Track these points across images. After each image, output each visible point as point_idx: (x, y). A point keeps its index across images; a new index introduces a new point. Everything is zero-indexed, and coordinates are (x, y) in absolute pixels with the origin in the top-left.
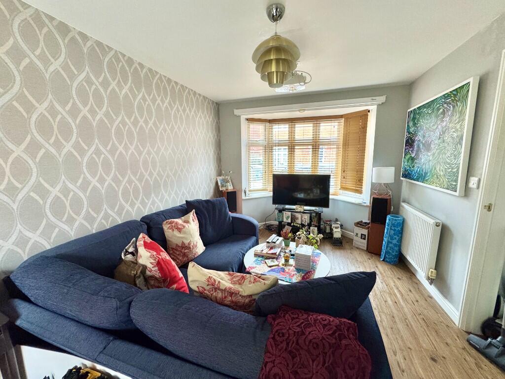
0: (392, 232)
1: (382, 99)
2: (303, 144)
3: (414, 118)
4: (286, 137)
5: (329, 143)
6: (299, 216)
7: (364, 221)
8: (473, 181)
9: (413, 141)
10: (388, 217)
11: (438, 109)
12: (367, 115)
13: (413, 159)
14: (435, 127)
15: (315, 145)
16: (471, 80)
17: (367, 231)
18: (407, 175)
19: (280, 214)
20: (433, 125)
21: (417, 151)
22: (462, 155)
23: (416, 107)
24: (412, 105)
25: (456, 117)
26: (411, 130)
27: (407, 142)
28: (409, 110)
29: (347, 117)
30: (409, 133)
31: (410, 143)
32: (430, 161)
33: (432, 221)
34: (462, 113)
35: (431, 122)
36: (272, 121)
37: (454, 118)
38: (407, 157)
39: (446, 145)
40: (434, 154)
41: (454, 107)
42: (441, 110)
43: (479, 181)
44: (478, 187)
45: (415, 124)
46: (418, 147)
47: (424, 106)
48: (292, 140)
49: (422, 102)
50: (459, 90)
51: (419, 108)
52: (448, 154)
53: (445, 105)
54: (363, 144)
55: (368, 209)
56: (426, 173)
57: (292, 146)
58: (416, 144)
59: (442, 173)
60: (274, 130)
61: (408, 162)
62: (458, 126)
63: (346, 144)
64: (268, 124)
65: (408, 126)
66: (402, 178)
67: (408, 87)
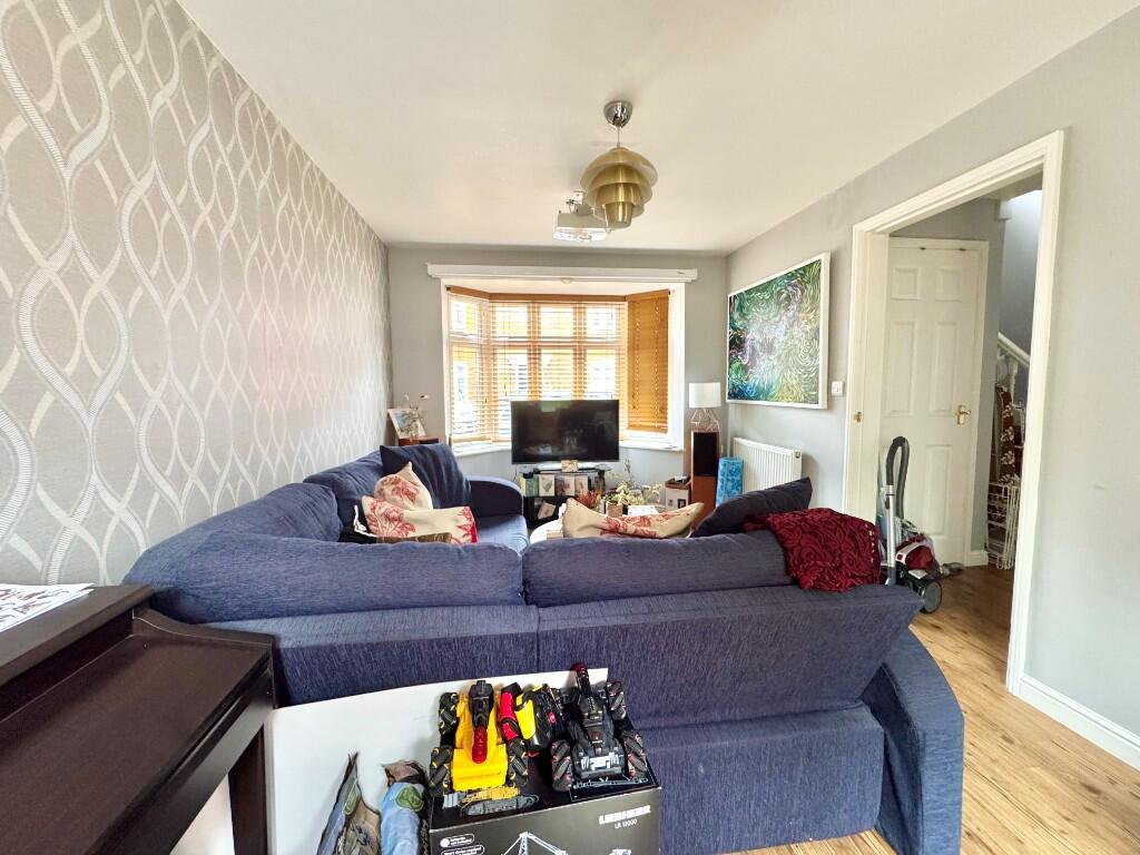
0: (730, 484)
1: (692, 274)
2: (557, 344)
3: (741, 307)
4: (524, 332)
5: (602, 345)
6: (570, 480)
7: (677, 478)
8: (837, 386)
9: (743, 341)
10: (722, 462)
11: (780, 293)
12: (667, 298)
13: (745, 368)
14: (777, 319)
15: (579, 348)
16: (821, 257)
17: (687, 492)
18: (737, 393)
19: (532, 481)
20: (775, 316)
21: (752, 355)
22: (821, 354)
23: (742, 290)
24: (734, 288)
25: (807, 304)
26: (738, 324)
27: (732, 343)
28: (729, 296)
29: (634, 301)
30: (734, 329)
31: (737, 344)
32: (774, 367)
33: (790, 452)
34: (815, 299)
35: (769, 312)
36: (493, 297)
37: (805, 305)
38: (734, 366)
39: (797, 342)
40: (779, 356)
41: (803, 291)
42: (784, 295)
43: (844, 385)
44: (844, 393)
45: (743, 316)
46: (753, 349)
47: (757, 289)
48: (534, 337)
49: (752, 283)
50: (807, 269)
51: (748, 292)
52: (801, 354)
53: (790, 288)
54: (663, 347)
55: (681, 457)
56: (770, 387)
57: (534, 347)
58: (748, 344)
59: (794, 382)
60: (497, 314)
61: (737, 373)
62: (812, 317)
63: (634, 347)
64: (486, 302)
65: (731, 318)
66: (728, 401)
67: (723, 261)
